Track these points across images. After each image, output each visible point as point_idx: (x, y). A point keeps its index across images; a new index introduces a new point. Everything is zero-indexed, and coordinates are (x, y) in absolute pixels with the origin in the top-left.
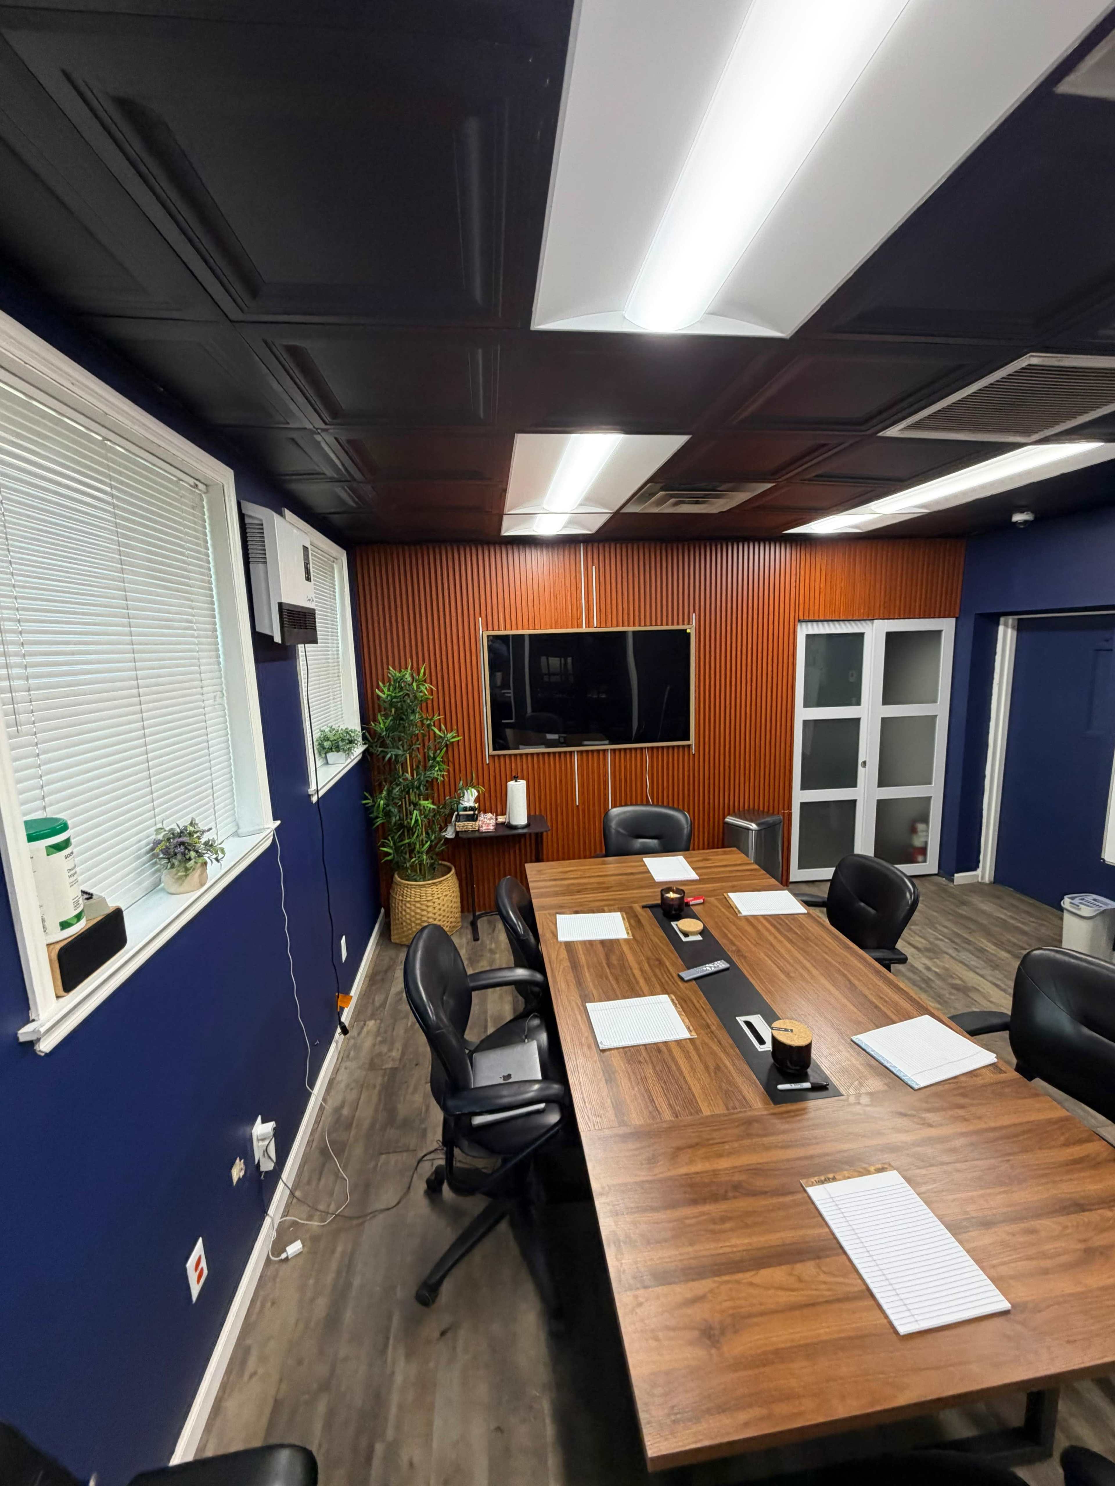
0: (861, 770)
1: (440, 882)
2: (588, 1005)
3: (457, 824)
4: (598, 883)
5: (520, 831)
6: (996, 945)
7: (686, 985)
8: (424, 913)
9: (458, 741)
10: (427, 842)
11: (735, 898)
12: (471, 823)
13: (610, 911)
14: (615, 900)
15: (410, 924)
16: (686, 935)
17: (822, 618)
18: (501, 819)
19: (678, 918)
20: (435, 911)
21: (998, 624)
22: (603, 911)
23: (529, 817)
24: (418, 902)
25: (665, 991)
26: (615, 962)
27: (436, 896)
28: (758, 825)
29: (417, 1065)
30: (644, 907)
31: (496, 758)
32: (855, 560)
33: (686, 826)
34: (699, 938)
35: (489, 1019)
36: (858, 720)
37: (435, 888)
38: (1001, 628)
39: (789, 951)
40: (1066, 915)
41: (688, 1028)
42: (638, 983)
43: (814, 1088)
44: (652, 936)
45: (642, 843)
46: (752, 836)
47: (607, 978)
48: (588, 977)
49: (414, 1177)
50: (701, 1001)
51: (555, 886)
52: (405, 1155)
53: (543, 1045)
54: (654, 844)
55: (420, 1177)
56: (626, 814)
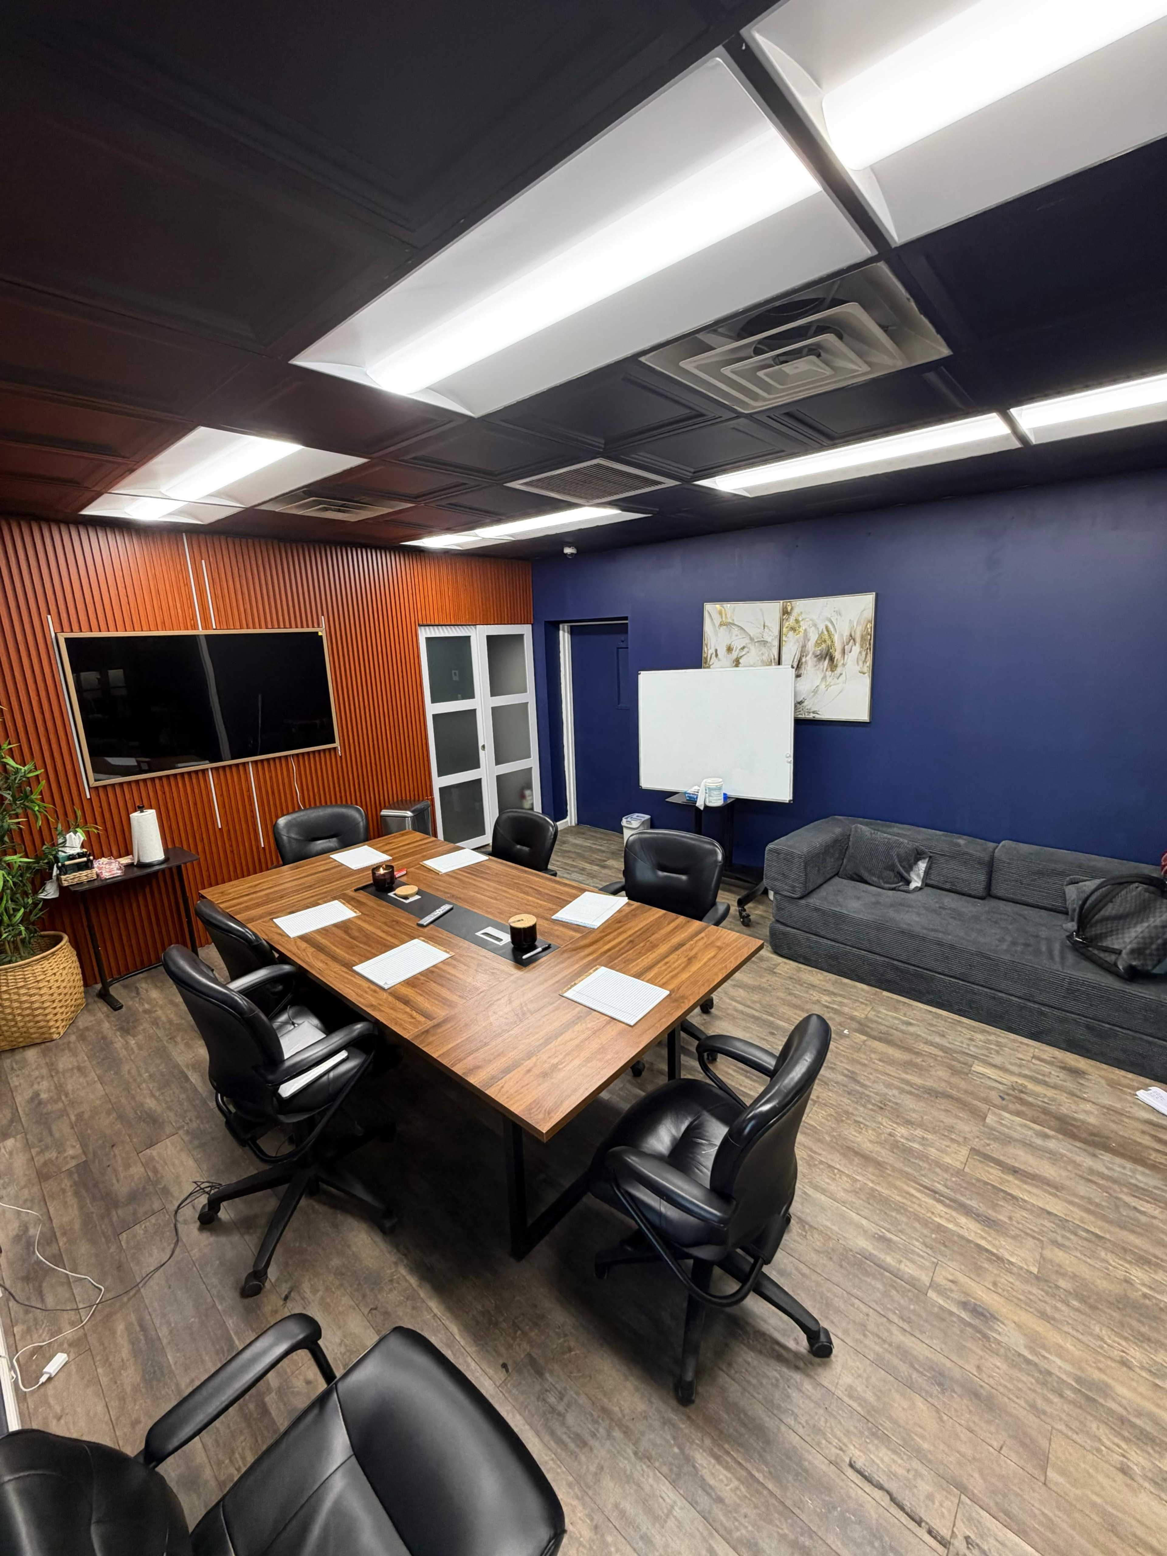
0: (482, 753)
1: (53, 954)
2: (354, 968)
3: (63, 877)
4: (300, 885)
5: (157, 868)
6: (590, 863)
7: (428, 928)
8: (34, 999)
9: (37, 776)
10: (16, 910)
11: (430, 863)
12: (84, 873)
13: (325, 902)
14: (325, 893)
15: (13, 1020)
16: (406, 898)
17: (437, 623)
18: (125, 860)
19: (392, 889)
20: (52, 991)
21: (559, 630)
22: (318, 904)
23: (166, 850)
24: (22, 987)
25: (413, 938)
26: (357, 934)
27: (50, 972)
28: (412, 812)
29: (113, 1146)
30: (356, 890)
31: (101, 790)
32: (456, 573)
33: (360, 820)
34: (417, 897)
35: (185, 1070)
36: (474, 711)
37: (46, 963)
38: (561, 632)
39: (488, 885)
40: (625, 830)
41: (446, 951)
42: (387, 940)
43: (544, 950)
44: (379, 908)
45: (321, 844)
46: (409, 823)
47: (357, 946)
48: (340, 952)
49: (179, 1225)
50: (444, 934)
51: (251, 899)
52: (153, 1220)
53: (315, 1021)
54: (332, 843)
55: (186, 1222)
56: (298, 820)
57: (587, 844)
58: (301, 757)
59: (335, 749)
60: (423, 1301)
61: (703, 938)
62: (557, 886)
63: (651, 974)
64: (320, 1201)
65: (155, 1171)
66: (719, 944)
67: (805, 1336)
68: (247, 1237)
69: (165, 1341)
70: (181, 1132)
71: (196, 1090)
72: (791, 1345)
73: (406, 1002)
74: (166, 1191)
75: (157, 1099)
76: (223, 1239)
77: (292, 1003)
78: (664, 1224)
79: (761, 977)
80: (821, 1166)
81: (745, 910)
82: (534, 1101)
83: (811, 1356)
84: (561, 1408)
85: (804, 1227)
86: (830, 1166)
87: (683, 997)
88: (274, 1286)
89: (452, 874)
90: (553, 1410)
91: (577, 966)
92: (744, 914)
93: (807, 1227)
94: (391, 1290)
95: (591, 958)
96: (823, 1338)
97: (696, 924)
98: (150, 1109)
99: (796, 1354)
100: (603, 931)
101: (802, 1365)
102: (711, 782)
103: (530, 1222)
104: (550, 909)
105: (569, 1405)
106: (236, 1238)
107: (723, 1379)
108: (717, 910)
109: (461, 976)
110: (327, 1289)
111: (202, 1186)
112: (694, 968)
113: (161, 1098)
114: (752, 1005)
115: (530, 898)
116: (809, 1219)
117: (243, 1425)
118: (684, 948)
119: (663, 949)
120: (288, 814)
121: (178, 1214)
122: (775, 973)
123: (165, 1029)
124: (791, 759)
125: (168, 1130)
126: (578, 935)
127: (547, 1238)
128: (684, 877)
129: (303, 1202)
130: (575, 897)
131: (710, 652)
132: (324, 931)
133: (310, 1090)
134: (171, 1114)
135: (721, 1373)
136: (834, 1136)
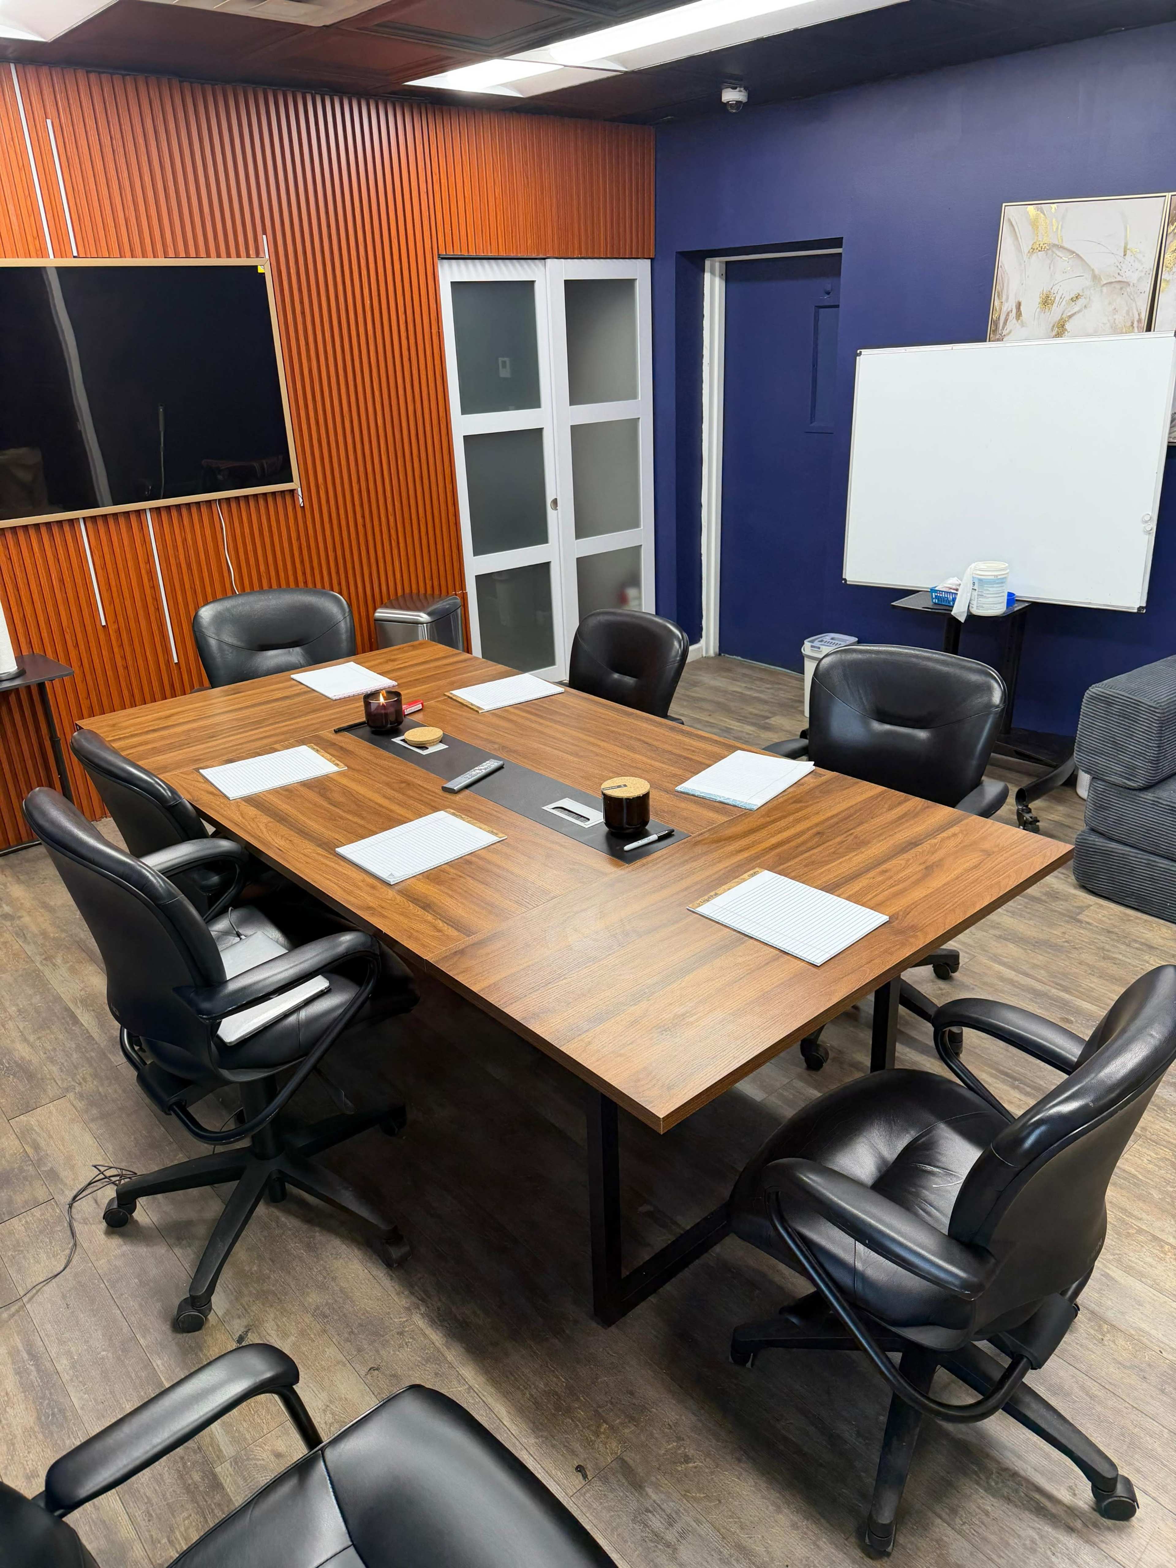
0: (551, 514)
2: (339, 850)
4: (244, 718)
7: (460, 795)
11: (463, 694)
13: (287, 748)
14: (283, 733)
16: (423, 747)
17: (473, 254)
19: (397, 732)
21: (703, 271)
22: (274, 750)
23: (19, 658)
25: (436, 809)
26: (342, 799)
28: (429, 614)
30: (337, 731)
33: (340, 617)
34: (442, 747)
36: (539, 432)
38: (707, 276)
39: (564, 733)
40: (807, 662)
41: (492, 833)
42: (391, 811)
43: (661, 839)
44: (375, 761)
45: (274, 657)
46: (423, 633)
47: (341, 818)
48: (314, 825)
49: (75, 1224)
50: (489, 806)
51: (163, 738)
52: (37, 1212)
53: (275, 934)
54: (295, 655)
55: (85, 1221)
56: (234, 611)
57: (737, 687)
58: (234, 505)
59: (292, 492)
60: (451, 1366)
61: (954, 835)
62: (687, 740)
63: (856, 886)
64: (288, 1212)
65: (36, 1147)
66: (986, 845)
67: (1089, 1484)
68: (178, 1251)
69: (66, 1377)
70: (71, 1096)
71: (90, 1037)
72: (1064, 1495)
73: (426, 906)
74: (53, 1176)
75: (32, 1046)
76: (143, 1250)
77: (236, 904)
78: (859, 1286)
79: (1051, 925)
80: (1141, 1238)
81: (1029, 811)
82: (645, 1068)
83: (1096, 1516)
84: (670, 1536)
85: (1100, 1327)
86: (1155, 1238)
87: (914, 928)
88: (221, 1322)
89: (501, 713)
90: (658, 1537)
91: (721, 866)
92: (1027, 816)
93: (1105, 1327)
94: (401, 1346)
95: (746, 854)
96: (1120, 1490)
97: (943, 812)
98: (22, 1058)
99: (1071, 1510)
100: (768, 814)
101: (1078, 1524)
102: (986, 569)
103: (625, 1273)
104: (675, 775)
105: (682, 1535)
106: (161, 1250)
107: (941, 1528)
108: (982, 794)
109: (517, 870)
110: (302, 1333)
111: (108, 1173)
112: (937, 882)
113: (38, 1043)
114: (1031, 972)
115: (637, 756)
116: (1110, 1315)
117: (185, 1497)
118: (919, 849)
119: (877, 849)
120: (215, 600)
121: (73, 1210)
122: (1080, 921)
123: (35, 943)
124: (1153, 525)
125: (52, 1090)
126: (723, 819)
127: (652, 1299)
128: (922, 734)
129: (261, 1210)
130: (719, 758)
131: (1005, 309)
132: (287, 792)
133: (269, 1034)
134: (55, 1069)
135: (938, 1521)
136: (1167, 1193)
